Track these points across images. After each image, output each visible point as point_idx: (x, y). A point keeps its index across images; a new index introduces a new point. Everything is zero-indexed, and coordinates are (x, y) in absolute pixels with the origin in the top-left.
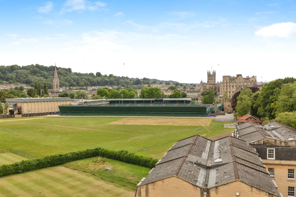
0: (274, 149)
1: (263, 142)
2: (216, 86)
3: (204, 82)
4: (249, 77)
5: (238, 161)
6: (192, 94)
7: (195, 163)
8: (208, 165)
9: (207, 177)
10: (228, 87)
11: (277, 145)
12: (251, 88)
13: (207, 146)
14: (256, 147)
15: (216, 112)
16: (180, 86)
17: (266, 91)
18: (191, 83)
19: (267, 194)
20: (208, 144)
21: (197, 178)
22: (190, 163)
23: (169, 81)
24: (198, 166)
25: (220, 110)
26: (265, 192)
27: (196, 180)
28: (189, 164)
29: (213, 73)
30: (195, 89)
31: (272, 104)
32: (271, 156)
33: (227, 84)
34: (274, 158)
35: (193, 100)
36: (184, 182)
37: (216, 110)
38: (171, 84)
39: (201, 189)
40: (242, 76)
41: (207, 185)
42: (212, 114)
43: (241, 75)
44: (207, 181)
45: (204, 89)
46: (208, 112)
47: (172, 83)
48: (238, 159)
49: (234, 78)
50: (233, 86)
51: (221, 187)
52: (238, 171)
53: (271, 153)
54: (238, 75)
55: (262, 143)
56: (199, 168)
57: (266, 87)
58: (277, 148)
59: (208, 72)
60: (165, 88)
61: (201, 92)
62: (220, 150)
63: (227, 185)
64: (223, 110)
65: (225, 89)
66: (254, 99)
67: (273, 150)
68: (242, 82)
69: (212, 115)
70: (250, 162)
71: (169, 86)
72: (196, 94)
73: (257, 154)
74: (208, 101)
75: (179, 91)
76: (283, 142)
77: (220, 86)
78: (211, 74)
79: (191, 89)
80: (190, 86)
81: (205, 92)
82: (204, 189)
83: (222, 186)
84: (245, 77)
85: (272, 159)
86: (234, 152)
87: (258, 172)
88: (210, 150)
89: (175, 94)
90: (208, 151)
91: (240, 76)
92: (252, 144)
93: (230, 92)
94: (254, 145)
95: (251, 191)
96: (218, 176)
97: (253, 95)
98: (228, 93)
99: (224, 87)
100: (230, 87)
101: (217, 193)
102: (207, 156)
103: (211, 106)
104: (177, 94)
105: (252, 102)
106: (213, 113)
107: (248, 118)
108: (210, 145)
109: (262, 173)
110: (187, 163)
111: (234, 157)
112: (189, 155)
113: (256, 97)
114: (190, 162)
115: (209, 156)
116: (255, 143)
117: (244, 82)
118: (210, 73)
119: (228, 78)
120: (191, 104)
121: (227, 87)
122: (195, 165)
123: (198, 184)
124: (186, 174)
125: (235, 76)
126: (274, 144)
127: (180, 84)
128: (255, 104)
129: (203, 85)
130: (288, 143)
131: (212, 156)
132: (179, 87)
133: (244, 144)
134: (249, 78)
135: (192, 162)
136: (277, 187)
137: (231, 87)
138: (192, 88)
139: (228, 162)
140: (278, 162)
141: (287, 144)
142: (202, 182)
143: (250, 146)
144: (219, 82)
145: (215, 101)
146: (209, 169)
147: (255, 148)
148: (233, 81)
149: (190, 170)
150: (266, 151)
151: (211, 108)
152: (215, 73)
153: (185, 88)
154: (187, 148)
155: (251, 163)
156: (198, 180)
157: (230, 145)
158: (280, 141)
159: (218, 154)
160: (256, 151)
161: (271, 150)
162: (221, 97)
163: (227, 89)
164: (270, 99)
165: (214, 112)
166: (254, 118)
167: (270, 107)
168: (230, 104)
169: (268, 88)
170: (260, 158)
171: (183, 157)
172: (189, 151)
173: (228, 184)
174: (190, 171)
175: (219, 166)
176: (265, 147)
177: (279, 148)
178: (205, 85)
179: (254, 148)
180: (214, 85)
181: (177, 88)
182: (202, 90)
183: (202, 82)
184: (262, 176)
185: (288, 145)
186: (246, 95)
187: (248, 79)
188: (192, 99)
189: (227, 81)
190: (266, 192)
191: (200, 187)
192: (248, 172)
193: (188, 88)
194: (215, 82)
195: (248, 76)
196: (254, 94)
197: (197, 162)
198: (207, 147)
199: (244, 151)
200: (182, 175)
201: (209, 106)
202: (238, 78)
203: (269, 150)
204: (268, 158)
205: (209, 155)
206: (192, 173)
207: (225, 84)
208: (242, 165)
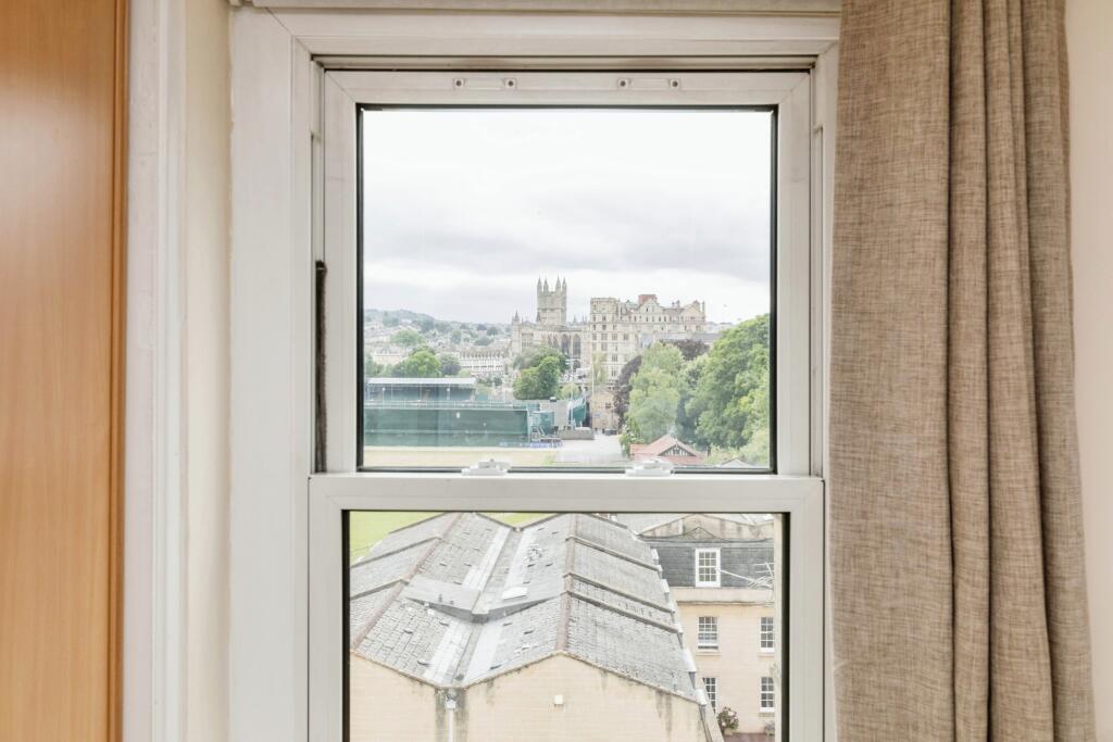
0: (718, 552)
1: (684, 528)
2: (568, 334)
3: (525, 320)
4: (682, 305)
5: (582, 590)
6: (480, 363)
7: (432, 606)
8: (476, 612)
9: (467, 652)
10: (609, 337)
11: (727, 537)
12: (681, 345)
13: (492, 547)
14: (661, 545)
15: (561, 428)
16: (440, 331)
17: (724, 355)
18: (483, 323)
19: (654, 692)
20: (496, 539)
21: (430, 656)
22: (417, 604)
23: (397, 313)
24: (440, 615)
25: (577, 421)
26: (646, 688)
27: (423, 661)
28: (410, 609)
29: (558, 287)
30: (491, 345)
31: (745, 399)
32: (708, 575)
33: (604, 327)
34: (718, 583)
35: (482, 385)
36: (378, 668)
37: (561, 421)
38: (405, 325)
39: (437, 690)
40: (659, 301)
41: (460, 678)
42: (548, 438)
43: (653, 297)
44: (465, 663)
45: (524, 345)
46: (534, 431)
47: (410, 321)
48: (584, 587)
49: (628, 306)
50: (626, 337)
51: (504, 678)
52: (571, 623)
53: (708, 564)
54: (644, 298)
55: (681, 531)
56: (444, 622)
57: (726, 341)
58: (727, 545)
59: (539, 282)
60: (381, 339)
61: (513, 354)
62: (531, 559)
63: (525, 671)
64: (587, 423)
65: (599, 347)
66: (689, 382)
67: (714, 555)
68: (657, 320)
69: (549, 441)
70: (621, 594)
71: (394, 331)
72: (495, 363)
73: (655, 570)
74: (537, 390)
75: (433, 352)
76: (745, 525)
77: (581, 335)
78: (550, 290)
79: (478, 343)
80: (475, 331)
81: (528, 355)
82: (446, 690)
83: (509, 676)
84: (668, 305)
85: (710, 584)
86: (576, 561)
87: (641, 625)
88: (499, 559)
89: (414, 363)
90: (493, 562)
91: (650, 300)
92: (650, 534)
93: (615, 359)
94: (653, 538)
95: (601, 688)
96: (505, 645)
97: (687, 370)
98: (609, 359)
99: (595, 338)
100: (615, 337)
101: (490, 701)
102: (485, 579)
103: (545, 406)
104: (423, 363)
105: (682, 392)
106: (550, 431)
107: (666, 451)
108: (502, 543)
109: (657, 629)
110: (403, 606)
111: (569, 577)
112: (417, 577)
113: (695, 374)
114: (415, 600)
115: (492, 580)
116: (658, 534)
117: (663, 320)
118: (546, 287)
119: (609, 307)
120: (472, 398)
121: (604, 336)
122: (431, 612)
123: (428, 675)
124: (390, 644)
125: (635, 300)
126: (717, 533)
127: (437, 325)
128: (692, 400)
129: (523, 330)
130: (763, 530)
131: (500, 580)
132: (434, 335)
133: (621, 535)
134: (682, 310)
135: (422, 603)
136: (694, 670)
137: (620, 337)
138: (484, 342)
139: (546, 597)
140: (730, 594)
141: (758, 534)
142: (444, 669)
143: (640, 541)
144: (579, 320)
145: (563, 390)
146: (482, 623)
147: (655, 551)
148: (626, 318)
149: (408, 629)
150: (692, 558)
151: (544, 416)
152: (565, 288)
153: (456, 338)
154: (415, 555)
155: (627, 597)
156: (434, 661)
157: (567, 540)
158: (738, 524)
159: (525, 570)
160: (657, 558)
161: (707, 555)
162: (585, 376)
163: (604, 347)
164: (737, 382)
165: (556, 428)
166: (686, 451)
167: (738, 411)
168: (610, 399)
169: (732, 345)
170: (665, 581)
171: (393, 584)
172: (419, 566)
173: (526, 666)
174: (410, 633)
175: (516, 612)
176: (687, 545)
177: (734, 545)
178: (530, 331)
179: (652, 548)
180: (561, 331)
181: (427, 337)
182: (517, 349)
183: (516, 319)
184: (652, 639)
185: (761, 537)
186: (661, 368)
187: (677, 310)
188: (480, 381)
189: (604, 319)
190: (650, 687)
191: (432, 686)
192: (604, 627)
193: (467, 340)
194: (564, 318)
195: (678, 302)
196: (691, 365)
197: (440, 599)
198: (490, 550)
199: (615, 559)
200: (377, 645)
201: (538, 406)
202: (643, 309)
203: (701, 555)
204: (698, 583)
205: (491, 577)
206: (416, 638)
207: (599, 327)
208: (590, 606)
